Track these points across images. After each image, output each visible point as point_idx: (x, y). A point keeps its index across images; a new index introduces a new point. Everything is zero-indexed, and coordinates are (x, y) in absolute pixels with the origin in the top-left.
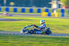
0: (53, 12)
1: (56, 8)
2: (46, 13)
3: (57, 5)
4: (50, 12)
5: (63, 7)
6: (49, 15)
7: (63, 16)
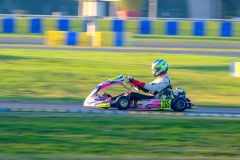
0: (85, 30)
1: (95, 14)
2: (62, 35)
3: (98, 6)
4: (73, 30)
5: (118, 13)
6: (72, 41)
7: (119, 42)
